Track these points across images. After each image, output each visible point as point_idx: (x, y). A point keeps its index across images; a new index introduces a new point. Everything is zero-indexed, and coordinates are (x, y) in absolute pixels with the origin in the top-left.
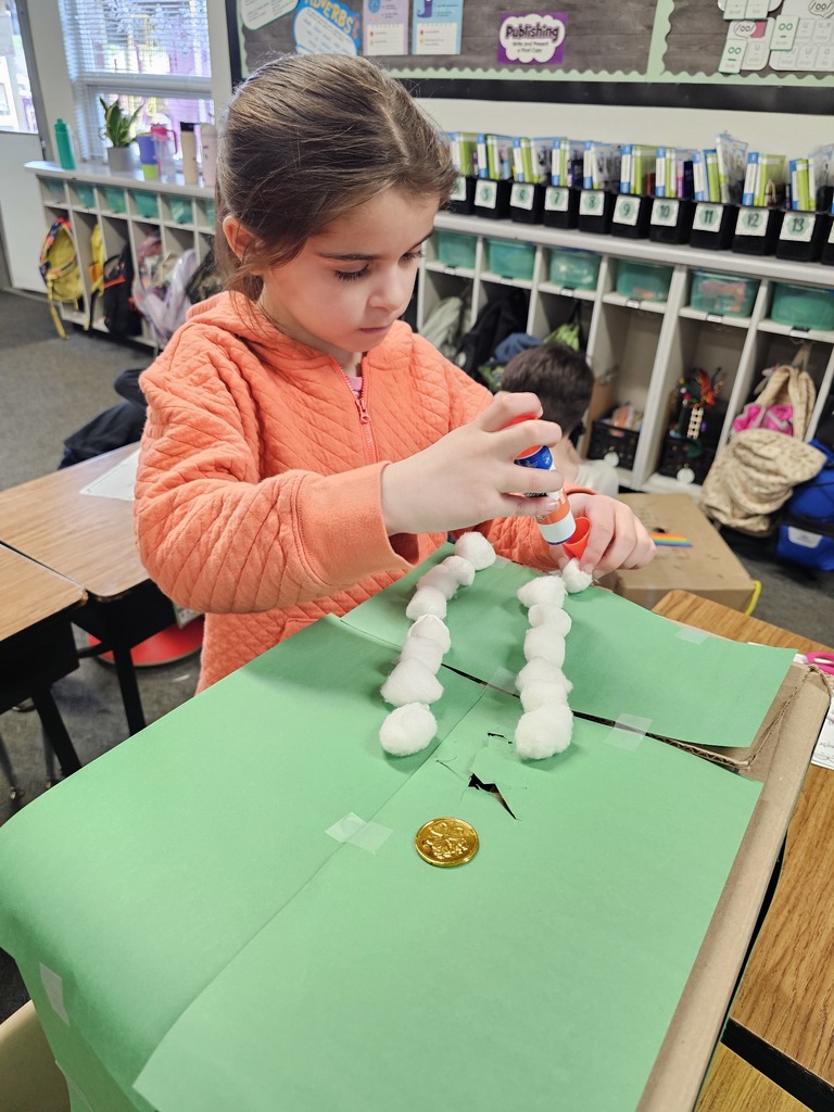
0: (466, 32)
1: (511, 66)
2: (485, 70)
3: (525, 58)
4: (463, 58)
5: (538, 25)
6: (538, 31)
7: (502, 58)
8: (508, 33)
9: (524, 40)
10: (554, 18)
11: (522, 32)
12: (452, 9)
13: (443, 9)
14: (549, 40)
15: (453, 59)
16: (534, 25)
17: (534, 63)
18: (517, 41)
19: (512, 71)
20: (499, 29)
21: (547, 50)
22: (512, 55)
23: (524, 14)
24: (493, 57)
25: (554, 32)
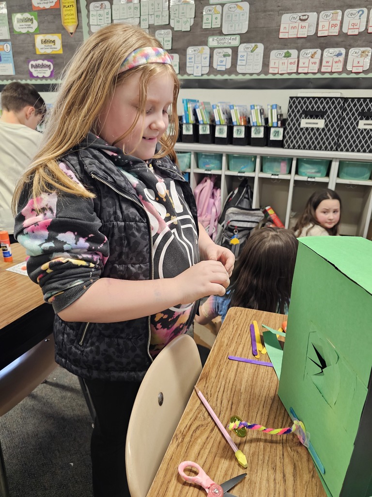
0: (16, 67)
1: (36, 79)
2: (26, 80)
3: (40, 76)
4: (17, 76)
5: (42, 64)
6: (43, 66)
7: (31, 76)
8: (32, 67)
9: (38, 69)
10: (48, 61)
11: (37, 66)
12: (9, 59)
13: (5, 59)
14: (48, 69)
15: (13, 76)
16: (41, 64)
17: (44, 77)
18: (36, 69)
19: (36, 80)
20: (28, 65)
21: (48, 73)
22: (35, 74)
23: (37, 60)
24: (28, 76)
25: (49, 66)
